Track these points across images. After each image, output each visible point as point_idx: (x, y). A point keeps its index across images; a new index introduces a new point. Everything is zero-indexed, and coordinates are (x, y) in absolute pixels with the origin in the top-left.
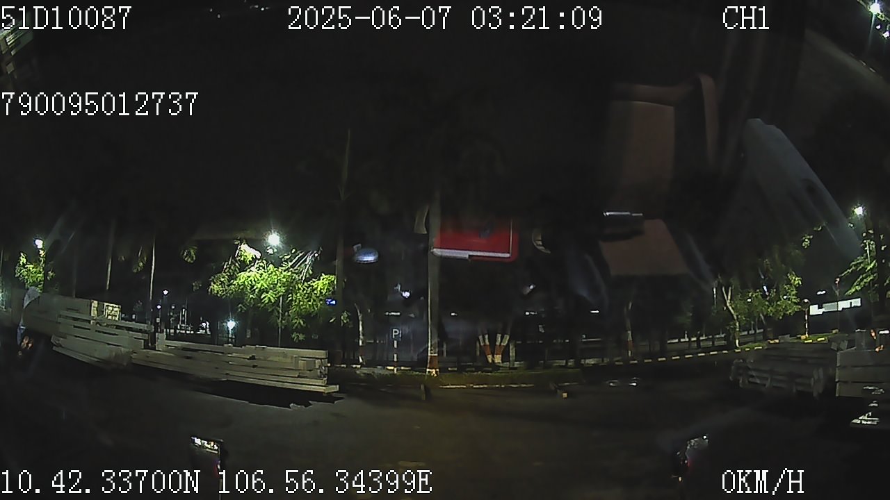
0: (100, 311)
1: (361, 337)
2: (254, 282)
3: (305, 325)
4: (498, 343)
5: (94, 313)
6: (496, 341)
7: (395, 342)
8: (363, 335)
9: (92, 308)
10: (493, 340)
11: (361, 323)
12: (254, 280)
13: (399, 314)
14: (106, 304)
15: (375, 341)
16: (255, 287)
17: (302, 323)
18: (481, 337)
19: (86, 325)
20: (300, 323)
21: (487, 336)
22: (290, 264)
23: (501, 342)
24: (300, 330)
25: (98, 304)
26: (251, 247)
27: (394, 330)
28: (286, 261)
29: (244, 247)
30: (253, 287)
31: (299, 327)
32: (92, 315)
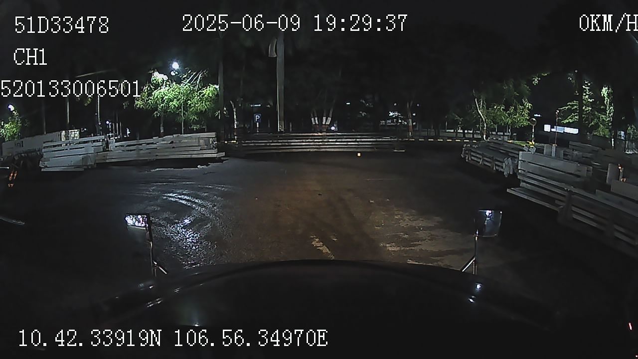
0: (67, 137)
1: (236, 122)
2: (164, 96)
3: (198, 119)
4: (324, 123)
5: (63, 139)
6: (322, 121)
7: (258, 124)
8: (237, 121)
9: (62, 136)
10: (320, 120)
11: (235, 113)
12: (164, 94)
13: (260, 105)
14: (70, 131)
15: (244, 125)
16: (164, 99)
17: (196, 118)
18: (313, 119)
19: (60, 148)
20: (194, 118)
21: (316, 119)
22: (188, 80)
23: (326, 122)
24: (196, 123)
25: (66, 132)
26: (160, 74)
27: (256, 116)
28: (184, 79)
29: (156, 74)
30: (163, 98)
31: (194, 120)
32: (63, 140)
